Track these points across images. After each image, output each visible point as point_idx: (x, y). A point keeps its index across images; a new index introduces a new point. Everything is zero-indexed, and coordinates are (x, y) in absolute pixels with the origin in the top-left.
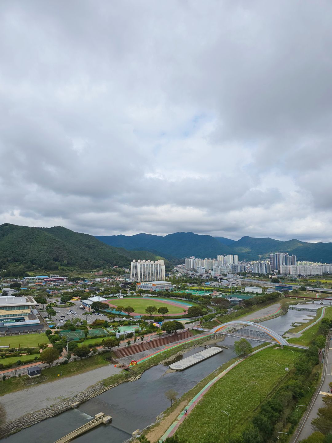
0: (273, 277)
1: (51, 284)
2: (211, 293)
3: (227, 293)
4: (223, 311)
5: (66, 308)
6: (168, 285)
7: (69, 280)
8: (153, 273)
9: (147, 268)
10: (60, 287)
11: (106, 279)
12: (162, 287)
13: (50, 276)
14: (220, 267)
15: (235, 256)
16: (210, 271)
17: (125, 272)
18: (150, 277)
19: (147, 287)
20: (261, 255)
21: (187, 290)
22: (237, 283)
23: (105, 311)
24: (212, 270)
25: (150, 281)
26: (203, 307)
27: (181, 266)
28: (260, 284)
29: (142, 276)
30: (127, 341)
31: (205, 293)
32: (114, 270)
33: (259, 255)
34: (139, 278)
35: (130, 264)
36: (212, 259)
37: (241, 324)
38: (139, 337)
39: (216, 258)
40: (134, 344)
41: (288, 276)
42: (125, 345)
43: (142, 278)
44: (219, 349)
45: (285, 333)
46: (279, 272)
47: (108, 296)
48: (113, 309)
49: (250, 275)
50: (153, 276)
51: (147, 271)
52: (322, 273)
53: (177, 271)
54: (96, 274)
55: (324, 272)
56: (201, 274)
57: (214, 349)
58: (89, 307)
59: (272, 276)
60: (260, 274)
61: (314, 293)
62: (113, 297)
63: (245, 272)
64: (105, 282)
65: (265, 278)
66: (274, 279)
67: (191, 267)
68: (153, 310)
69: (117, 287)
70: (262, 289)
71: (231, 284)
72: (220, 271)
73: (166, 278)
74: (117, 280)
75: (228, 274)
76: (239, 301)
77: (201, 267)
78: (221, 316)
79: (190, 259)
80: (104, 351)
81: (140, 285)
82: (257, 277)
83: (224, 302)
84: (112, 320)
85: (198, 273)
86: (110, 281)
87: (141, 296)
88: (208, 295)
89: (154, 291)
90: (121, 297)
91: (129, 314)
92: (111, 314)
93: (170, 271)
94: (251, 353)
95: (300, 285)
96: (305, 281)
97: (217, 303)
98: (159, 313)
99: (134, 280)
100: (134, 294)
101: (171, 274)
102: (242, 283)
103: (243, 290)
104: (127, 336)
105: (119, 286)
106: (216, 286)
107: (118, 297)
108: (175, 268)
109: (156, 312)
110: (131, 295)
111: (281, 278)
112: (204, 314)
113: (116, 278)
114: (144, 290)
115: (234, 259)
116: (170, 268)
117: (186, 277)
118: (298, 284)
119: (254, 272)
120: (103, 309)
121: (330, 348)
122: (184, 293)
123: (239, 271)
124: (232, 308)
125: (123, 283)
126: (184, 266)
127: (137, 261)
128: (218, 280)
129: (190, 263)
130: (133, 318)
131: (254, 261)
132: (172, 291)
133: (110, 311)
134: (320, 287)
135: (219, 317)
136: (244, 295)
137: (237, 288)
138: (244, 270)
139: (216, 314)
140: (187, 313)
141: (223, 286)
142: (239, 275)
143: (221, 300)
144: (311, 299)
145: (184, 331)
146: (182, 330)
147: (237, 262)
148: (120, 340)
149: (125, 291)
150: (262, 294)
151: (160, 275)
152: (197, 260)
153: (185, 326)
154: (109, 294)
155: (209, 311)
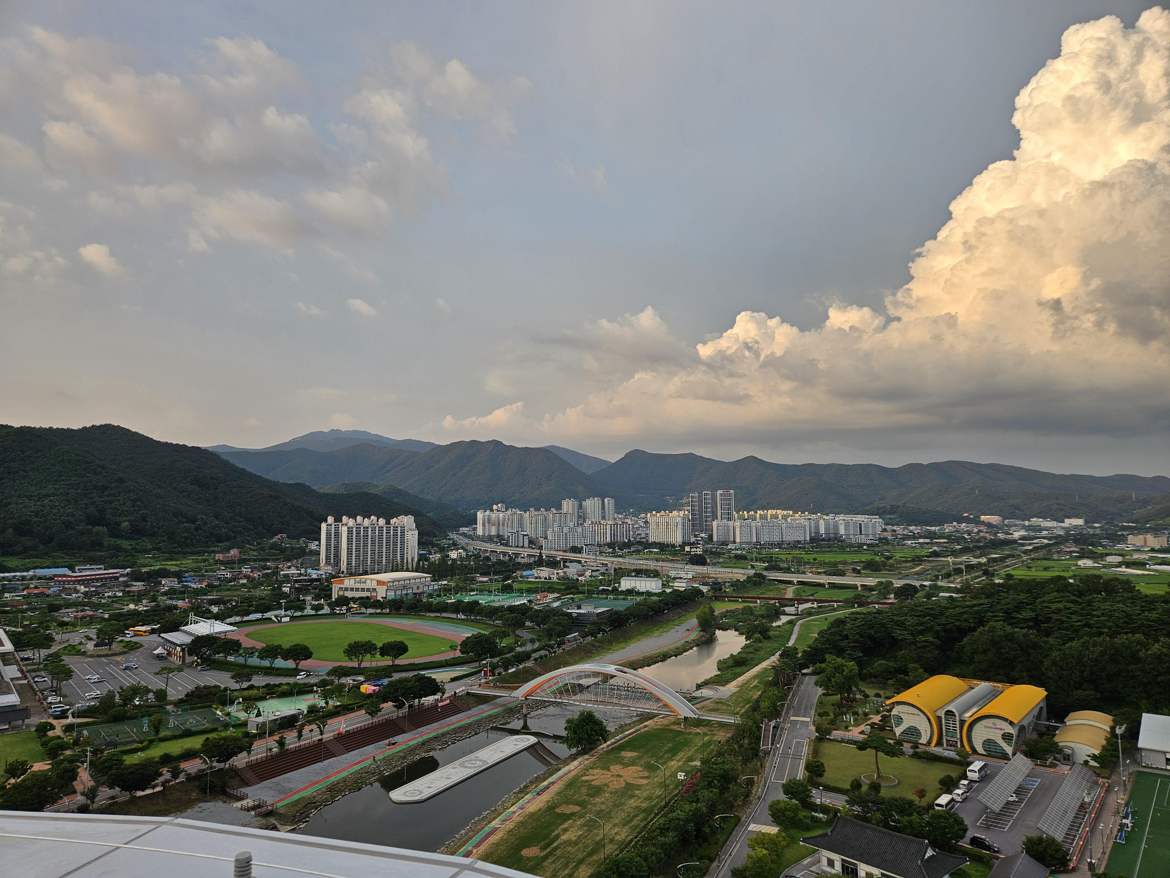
0: (695, 550)
1: (77, 591)
2: (532, 597)
3: (575, 596)
4: (553, 642)
5: (111, 658)
6: (421, 583)
7: (136, 577)
8: (384, 551)
9: (366, 537)
10: (104, 598)
11: (250, 570)
12: (404, 587)
13: (77, 568)
14: (566, 530)
15: (606, 500)
16: (543, 542)
17: (307, 550)
18: (376, 562)
19: (363, 590)
20: (671, 496)
21: (472, 593)
22: (603, 570)
23: (231, 659)
24: (546, 538)
25: (374, 574)
26: (504, 635)
27: (467, 529)
28: (659, 568)
29: (354, 560)
30: (277, 738)
31: (519, 598)
32: (274, 546)
33: (667, 496)
34: (344, 567)
35: (319, 529)
36: (548, 509)
37: (596, 674)
38: (314, 727)
39: (559, 507)
40: (298, 744)
41: (729, 547)
42: (271, 749)
43: (354, 564)
44: (529, 740)
45: (699, 687)
46: (711, 537)
47: (246, 618)
48: (252, 653)
49: (640, 548)
50: (384, 559)
51: (366, 546)
52: (808, 538)
53: (454, 544)
54: (219, 556)
55: (813, 535)
56: (515, 549)
57: (516, 740)
58: (183, 650)
59: (691, 548)
60: (664, 544)
61: (783, 586)
62: (260, 619)
63: (629, 540)
64: (245, 581)
65: (675, 554)
66: (696, 555)
67: (493, 532)
68: (366, 649)
69: (277, 592)
70: (663, 581)
71: (588, 573)
72: (566, 539)
73: (421, 562)
74: (282, 573)
75: (584, 547)
76: (598, 614)
77: (518, 532)
78: (546, 656)
79: (492, 510)
80: (204, 770)
81: (343, 583)
82: (657, 553)
83: (560, 619)
84: (245, 685)
85: (508, 548)
86: (259, 575)
87: (342, 614)
88: (524, 604)
89: (382, 600)
90: (284, 620)
91: (297, 665)
92: (245, 666)
93: (433, 545)
94: (605, 742)
95: (753, 567)
96: (766, 557)
97: (542, 623)
98: (383, 656)
99: (330, 572)
100: (323, 608)
101: (435, 553)
102: (617, 567)
103: (617, 585)
104: (280, 724)
105: (284, 589)
106: (550, 578)
107: (276, 620)
108: (452, 537)
109: (373, 655)
110: (313, 612)
111: (712, 553)
112: (506, 651)
113: (277, 568)
114: (353, 598)
115: (603, 508)
116: (435, 536)
117: (476, 558)
118: (750, 567)
119: (651, 540)
120: (222, 655)
121: (792, 718)
122: (460, 602)
123: (614, 538)
124: (577, 634)
125: (296, 581)
126: (475, 529)
127: (338, 520)
128: (560, 562)
129: (489, 522)
130: (308, 676)
131: (654, 512)
132: (430, 596)
133: (241, 660)
134: (798, 572)
135: (541, 657)
136: (615, 599)
137: (601, 582)
138: (626, 535)
139: (535, 651)
140: (458, 654)
141: (568, 578)
142: (614, 549)
143: (554, 615)
144: (773, 602)
145: (442, 701)
146: (438, 697)
147: (611, 516)
148: (255, 737)
149: (298, 603)
150: (659, 595)
151: (402, 556)
152: (509, 512)
153: (447, 686)
154: (248, 613)
155: (519, 644)
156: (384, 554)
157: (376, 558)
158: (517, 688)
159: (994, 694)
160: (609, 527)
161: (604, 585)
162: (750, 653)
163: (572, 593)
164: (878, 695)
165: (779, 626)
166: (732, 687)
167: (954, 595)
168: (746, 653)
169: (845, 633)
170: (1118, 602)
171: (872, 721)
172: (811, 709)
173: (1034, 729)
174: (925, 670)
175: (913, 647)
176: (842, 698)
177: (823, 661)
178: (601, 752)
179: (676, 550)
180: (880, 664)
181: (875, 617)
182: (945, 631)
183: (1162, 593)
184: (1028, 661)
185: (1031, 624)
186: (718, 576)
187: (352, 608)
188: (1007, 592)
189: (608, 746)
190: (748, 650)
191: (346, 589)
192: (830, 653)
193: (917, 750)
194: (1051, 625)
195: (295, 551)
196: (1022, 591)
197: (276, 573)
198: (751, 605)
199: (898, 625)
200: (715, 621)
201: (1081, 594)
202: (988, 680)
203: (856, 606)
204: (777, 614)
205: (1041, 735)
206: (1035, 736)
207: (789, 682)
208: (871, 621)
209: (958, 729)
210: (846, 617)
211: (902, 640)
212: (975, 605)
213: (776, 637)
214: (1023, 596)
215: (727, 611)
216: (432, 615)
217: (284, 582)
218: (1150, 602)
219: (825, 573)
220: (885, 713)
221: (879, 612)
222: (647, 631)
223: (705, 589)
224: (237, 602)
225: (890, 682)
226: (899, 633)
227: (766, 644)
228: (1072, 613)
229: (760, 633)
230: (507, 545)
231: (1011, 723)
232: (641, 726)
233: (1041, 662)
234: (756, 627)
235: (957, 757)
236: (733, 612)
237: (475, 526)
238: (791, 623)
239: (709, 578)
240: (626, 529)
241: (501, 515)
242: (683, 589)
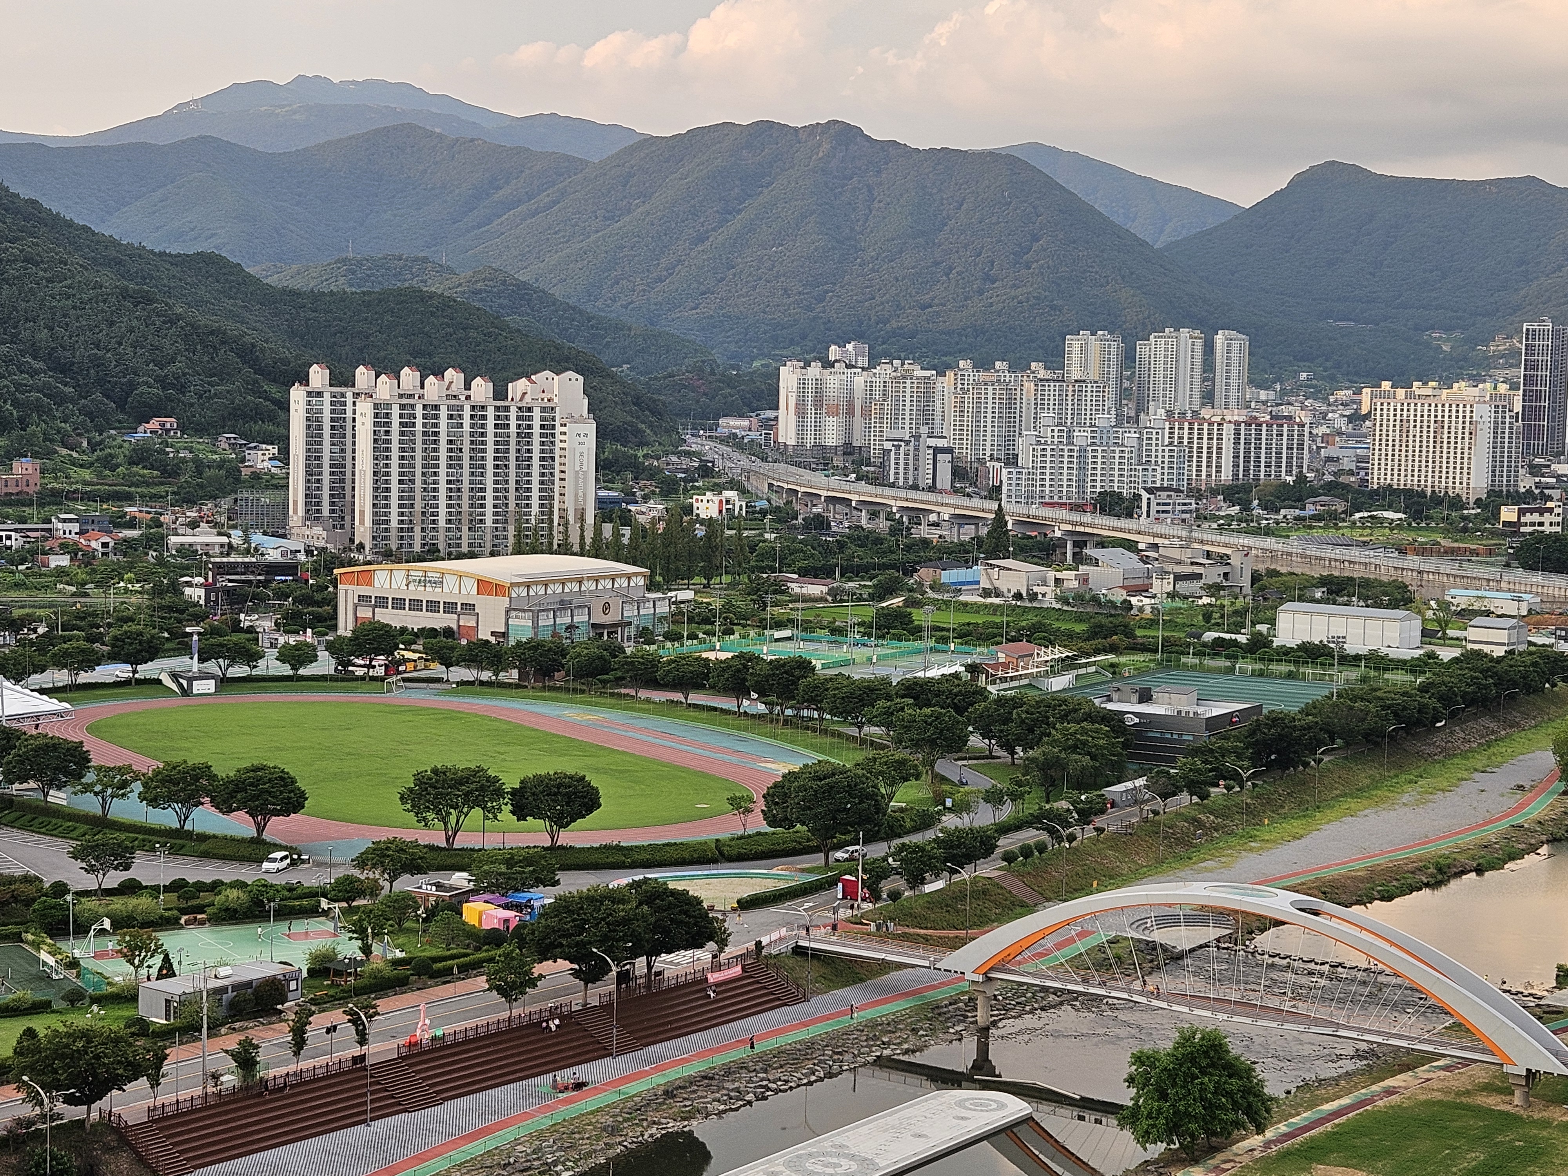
0: (1535, 518)
2: (979, 654)
3: (1123, 659)
4: (1064, 804)
6: (618, 593)
8: (490, 486)
9: (431, 437)
11: (76, 527)
12: (564, 605)
14: (1081, 437)
15: (1220, 338)
16: (1003, 474)
17: (245, 472)
18: (465, 518)
19: (433, 606)
20: (1448, 329)
21: (778, 634)
22: (1213, 575)
23: (58, 797)
24: (1011, 460)
25: (460, 556)
26: (902, 772)
27: (745, 423)
28: (1408, 578)
29: (394, 510)
30: (232, 1042)
31: (934, 658)
33: (1432, 328)
34: (364, 531)
35: (285, 406)
36: (1019, 365)
38: (337, 1016)
39: (1055, 359)
40: (292, 1068)
42: (215, 1077)
43: (394, 524)
44: (1001, 1105)
47: (84, 677)
48: (124, 785)
49: (1340, 506)
50: (489, 510)
51: (431, 467)
53: (706, 471)
56: (912, 494)
59: (1522, 512)
60: (1423, 494)
62: (126, 683)
63: (1301, 478)
64: (64, 561)
65: (1465, 530)
66: (1540, 537)
67: (832, 437)
68: (467, 794)
69: (168, 599)
70: (1424, 621)
71: (1161, 586)
72: (1082, 468)
73: (609, 528)
74: (174, 539)
75: (1145, 495)
76: (1212, 723)
77: (917, 437)
78: (1041, 848)
79: (828, 364)
80: (30, 1123)
81: (370, 583)
82: (1392, 525)
83: (1085, 732)
84: (114, 879)
85: (888, 491)
86: (105, 545)
87: (373, 679)
88: (956, 675)
89: (493, 640)
90: (199, 687)
91: (260, 830)
92: (101, 823)
93: (639, 471)
94: (1260, 1130)
97: (1019, 741)
98: (521, 817)
99: (321, 544)
100: (314, 658)
101: (646, 498)
102: (1261, 568)
103: (1263, 628)
104: (232, 1005)
105: (188, 591)
106: (1033, 597)
107: (174, 687)
108: (694, 448)
109: (492, 813)
110: (286, 670)
112: (908, 824)
113: (160, 525)
114: (403, 630)
115: (1209, 365)
116: (641, 444)
117: (779, 521)
119: (1378, 478)
120: (32, 784)
122: (747, 660)
123: (1246, 471)
124: (1141, 782)
125: (222, 569)
126: (770, 425)
127: (343, 378)
128: (1061, 543)
129: (819, 401)
130: (293, 863)
131: (1386, 385)
132: (645, 635)
133: (90, 804)
135: (1026, 852)
136: (1261, 674)
137: (1207, 617)
138: (1289, 459)
139: (1004, 829)
140: (757, 824)
141: (1095, 599)
142: (1246, 507)
143: (1064, 717)
145: (716, 966)
146: (704, 955)
147: (1233, 394)
148: (166, 1034)
149: (235, 637)
150: (1413, 667)
151: (547, 498)
152: (884, 370)
153: (732, 923)
154: (90, 662)
155: (949, 803)
156: (489, 494)
157: (465, 507)
158: (956, 944)
160: (1228, 430)
161: (1218, 626)
163: (1113, 649)
178: (1246, 1159)
179: (1464, 518)
187: (405, 661)
189: (1267, 1144)
191: (381, 602)
195: (208, 473)
197: (156, 541)
216: (659, 697)
217: (185, 570)
222: (1375, 784)
224: (52, 627)
230: (879, 480)
232: (1375, 1088)
237: (770, 414)
240: (1290, 439)
241: (860, 380)
242: (1499, 652)
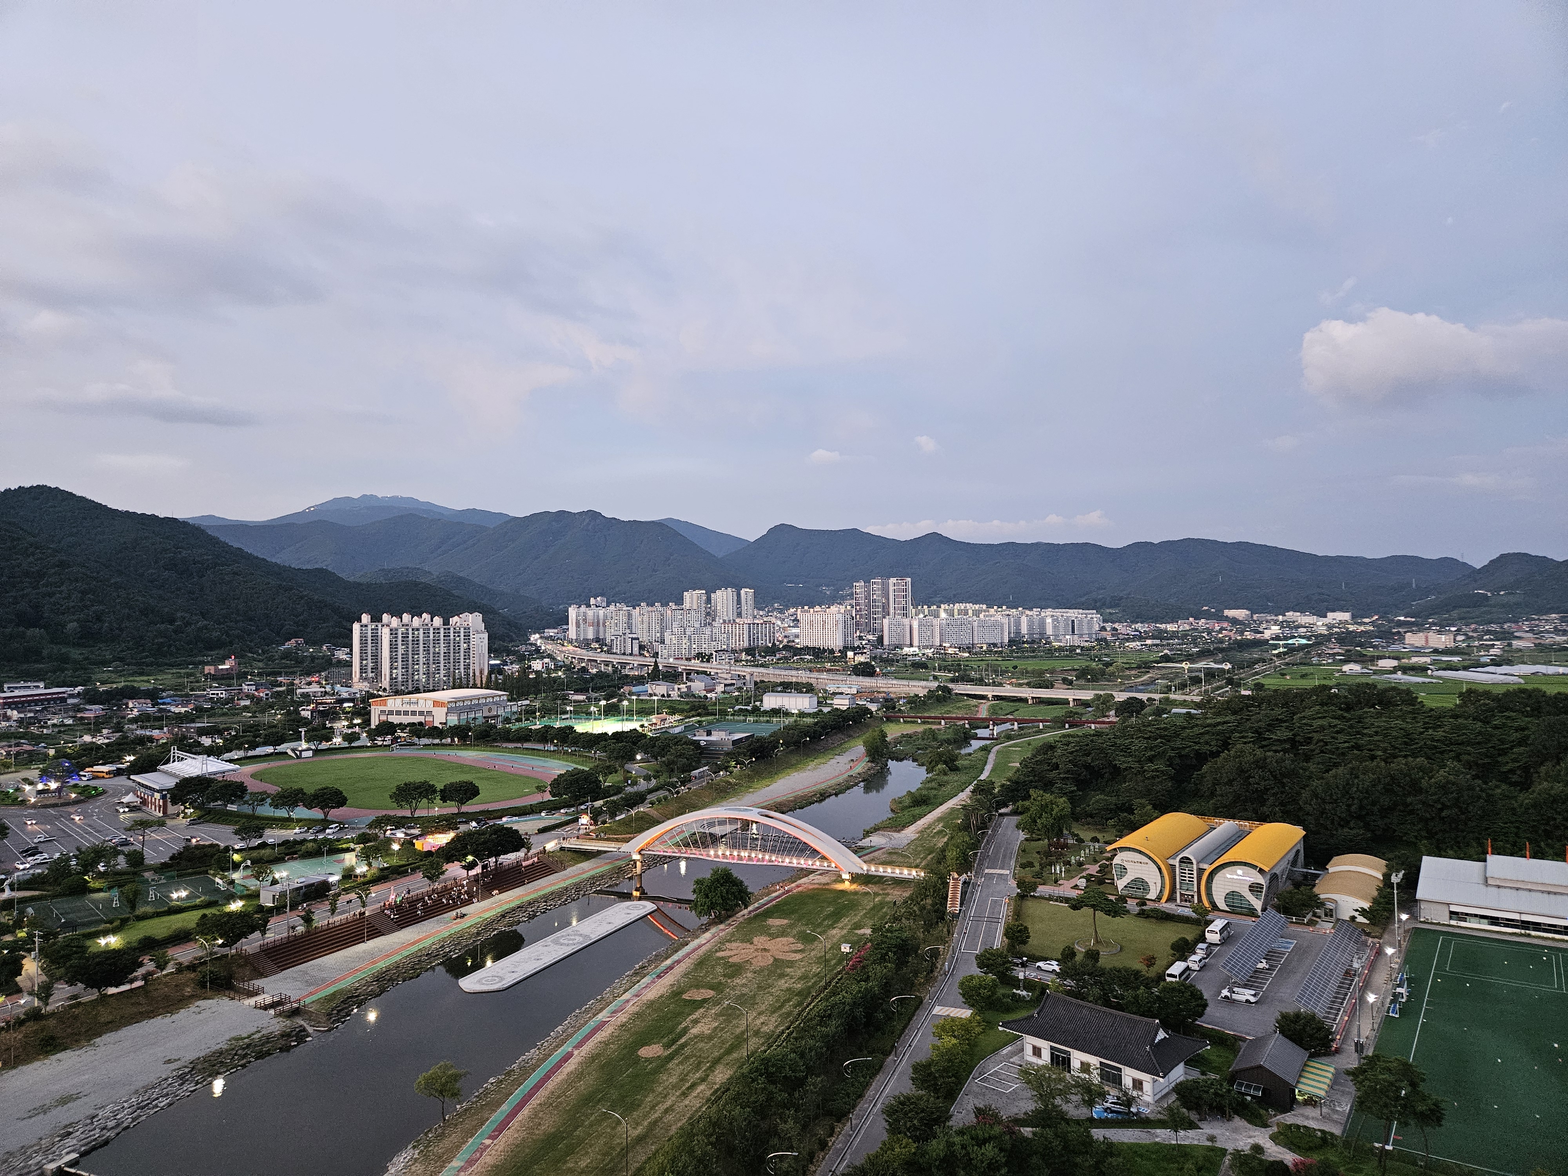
0: (860, 656)
1: (7, 718)
2: (645, 720)
3: (703, 719)
4: (675, 779)
5: (61, 809)
6: (494, 703)
7: (92, 697)
9: (416, 642)
10: (47, 727)
11: (254, 688)
12: (471, 708)
13: (6, 686)
14: (689, 631)
15: (743, 592)
16: (659, 648)
17: (334, 661)
19: (414, 713)
20: (828, 585)
21: (563, 717)
22: (739, 684)
23: (232, 807)
24: (663, 642)
25: (429, 691)
26: (610, 770)
27: (556, 631)
28: (813, 681)
29: (399, 673)
30: (301, 912)
31: (627, 723)
32: (287, 655)
33: (823, 585)
34: (385, 683)
35: (350, 632)
36: (665, 604)
37: (733, 821)
38: (353, 896)
39: (680, 601)
40: (330, 921)
41: (904, 652)
42: (293, 928)
43: (399, 679)
44: (645, 907)
45: (867, 834)
46: (880, 639)
47: (251, 753)
48: (263, 800)
49: (788, 655)
50: (443, 671)
51: (416, 654)
52: (1006, 640)
53: (538, 650)
54: (209, 669)
55: (1012, 635)
56: (623, 657)
57: (628, 908)
58: (164, 797)
59: (855, 654)
60: (819, 649)
61: (974, 702)
62: (272, 754)
63: (774, 644)
64: (248, 703)
65: (835, 662)
66: (861, 664)
67: (591, 635)
68: (421, 793)
69: (293, 716)
70: (818, 698)
71: (720, 688)
72: (690, 643)
73: (493, 676)
74: (299, 691)
75: (714, 654)
76: (735, 742)
77: (624, 634)
78: (665, 798)
79: (589, 606)
80: (201, 958)
81: (385, 705)
82: (810, 661)
83: (684, 749)
84: (255, 842)
85: (612, 656)
86: (267, 695)
87: (385, 746)
88: (635, 729)
89: (440, 726)
90: (304, 754)
91: (326, 815)
92: (253, 817)
93: (509, 653)
94: (746, 907)
95: (936, 678)
96: (953, 665)
97: (659, 754)
98: (445, 801)
99: (367, 689)
100: (359, 739)
101: (512, 663)
102: (758, 680)
103: (758, 703)
104: (305, 894)
105: (303, 713)
106: (669, 696)
107: (293, 755)
108: (534, 642)
109: (431, 801)
110: (346, 744)
111: (882, 660)
112: (612, 792)
113: (293, 684)
114: (401, 724)
115: (739, 602)
116: (512, 641)
117: (567, 670)
118: (931, 678)
119: (803, 643)
120: (219, 803)
121: (987, 871)
122: (548, 728)
123: (754, 642)
124: (707, 768)
125: (320, 703)
126: (565, 631)
127: (376, 619)
128: (681, 674)
129: (585, 622)
130: (341, 829)
131: (806, 608)
132: (507, 720)
133: (247, 809)
134: (994, 684)
135: (659, 801)
136: (757, 722)
137: (737, 700)
138: (770, 637)
139: (650, 791)
140: (547, 797)
141: (694, 696)
142: (754, 656)
143: (676, 744)
144: (962, 722)
145: (526, 859)
146: (521, 854)
147: (749, 612)
148: (270, 911)
149: (324, 732)
150: (814, 715)
151: (467, 667)
152: (612, 607)
153: (533, 840)
154: (253, 747)
155: (629, 782)
156: (443, 665)
158: (629, 840)
159: (1239, 837)
160: (746, 627)
161: (740, 703)
162: (932, 789)
163: (699, 715)
164: (1095, 840)
165: (970, 754)
166: (910, 833)
167: (1193, 711)
168: (929, 789)
169: (1054, 761)
170: (1397, 718)
171: (1087, 872)
172: (1011, 858)
173: (1288, 878)
174: (1155, 807)
175: (1140, 778)
176: (1050, 845)
177: (1027, 797)
178: (741, 919)
179: (834, 657)
180: (1097, 799)
181: (1092, 741)
182: (1181, 756)
183: (1451, 706)
184: (1282, 793)
185: (1287, 746)
186: (890, 690)
187: (400, 737)
188: (1259, 706)
189: (750, 912)
190: (930, 785)
191: (391, 713)
192: (1036, 787)
193: (1144, 908)
194: (1312, 747)
195: (316, 661)
196: (1276, 705)
197: (291, 691)
198: (934, 727)
199: (1122, 751)
200: (887, 747)
201: (1349, 708)
202: (1233, 817)
203: (1067, 726)
204: (966, 738)
205: (1297, 885)
206: (1289, 887)
207: (984, 826)
208: (1087, 745)
209: (1195, 880)
210: (1056, 741)
211: (1126, 769)
212: (1219, 724)
213: (966, 768)
214: (1278, 712)
215: (903, 736)
216: (511, 745)
217: (301, 704)
218: (1436, 718)
219: (1029, 685)
220: (1104, 861)
221: (1098, 734)
222: (798, 763)
223: (873, 707)
224: (237, 731)
225: (1111, 822)
226: (1122, 761)
227: (953, 777)
228: (1338, 732)
229: (945, 763)
230: (609, 652)
231: (1261, 871)
232: (793, 885)
233: (1299, 794)
234: (940, 755)
235: (1194, 915)
236: (910, 736)
237: (565, 627)
238: (986, 749)
239: (879, 692)
240: (770, 629)
241: (601, 612)
242: (845, 708)
